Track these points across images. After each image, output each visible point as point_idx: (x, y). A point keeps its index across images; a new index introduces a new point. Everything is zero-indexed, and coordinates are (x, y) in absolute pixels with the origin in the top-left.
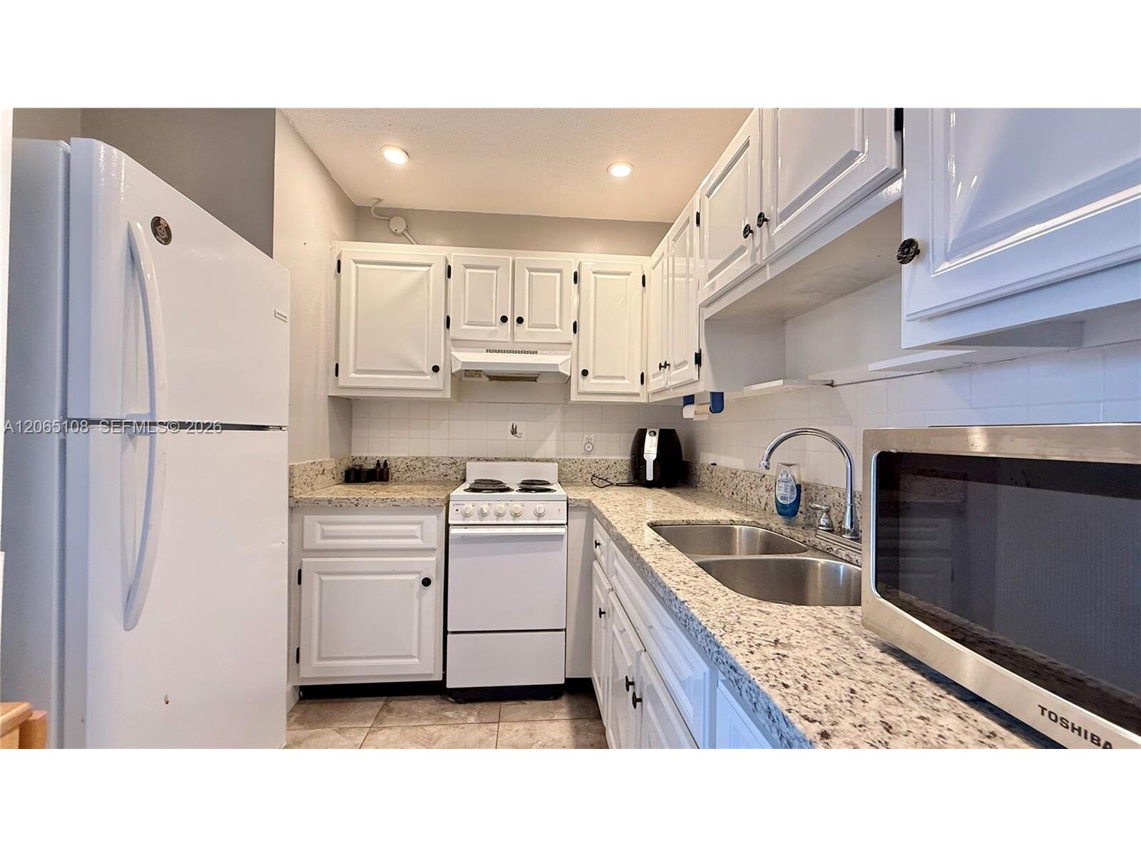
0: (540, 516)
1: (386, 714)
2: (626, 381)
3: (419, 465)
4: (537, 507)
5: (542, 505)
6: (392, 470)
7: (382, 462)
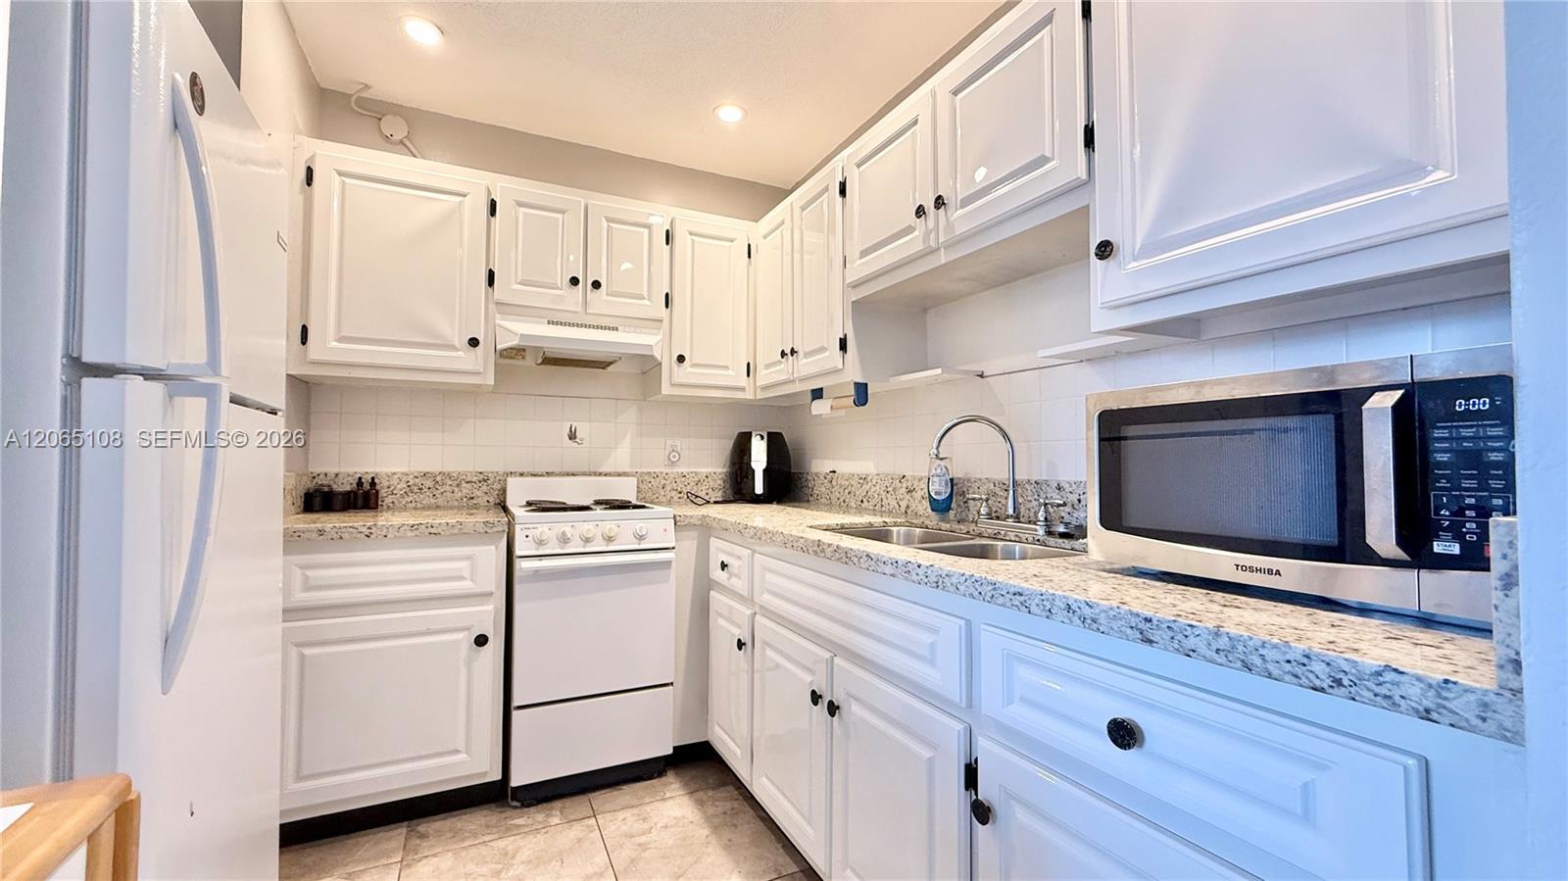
0: (641, 538)
1: (418, 842)
2: (730, 372)
3: (429, 483)
4: (638, 527)
5: (643, 525)
6: (383, 493)
7: (366, 480)
